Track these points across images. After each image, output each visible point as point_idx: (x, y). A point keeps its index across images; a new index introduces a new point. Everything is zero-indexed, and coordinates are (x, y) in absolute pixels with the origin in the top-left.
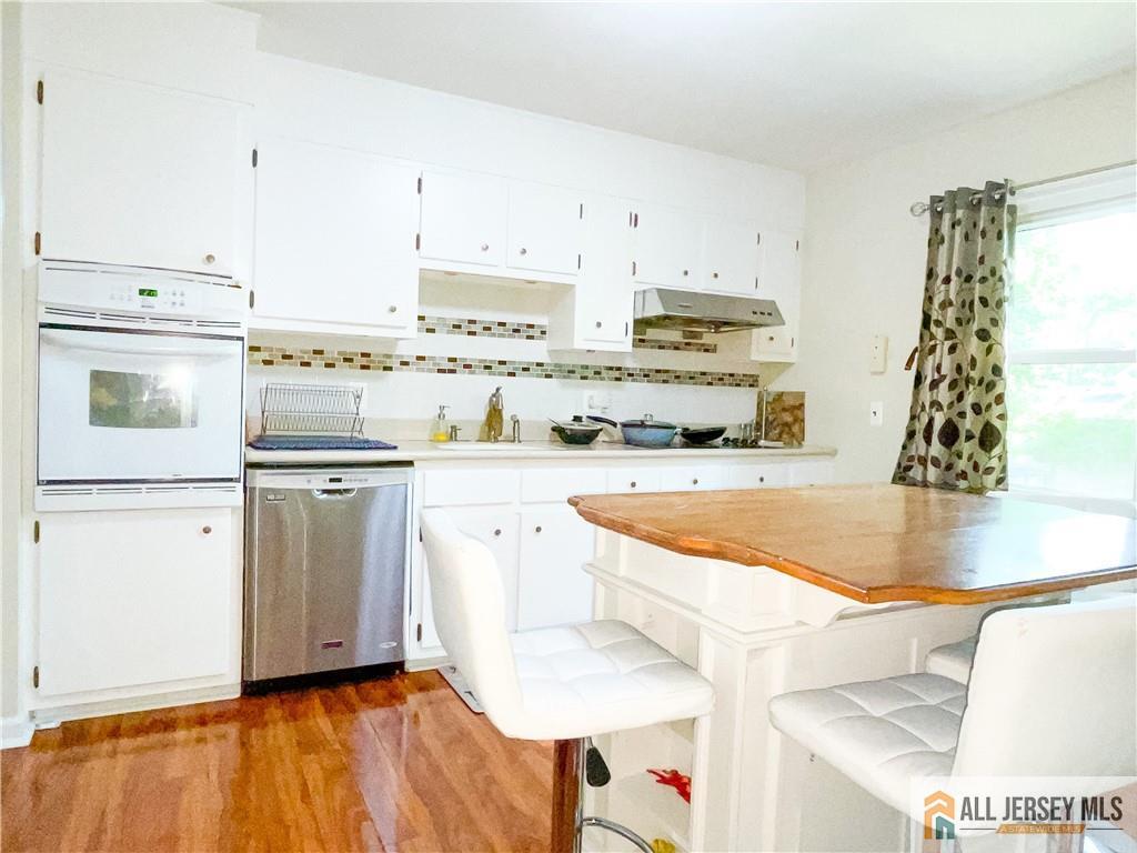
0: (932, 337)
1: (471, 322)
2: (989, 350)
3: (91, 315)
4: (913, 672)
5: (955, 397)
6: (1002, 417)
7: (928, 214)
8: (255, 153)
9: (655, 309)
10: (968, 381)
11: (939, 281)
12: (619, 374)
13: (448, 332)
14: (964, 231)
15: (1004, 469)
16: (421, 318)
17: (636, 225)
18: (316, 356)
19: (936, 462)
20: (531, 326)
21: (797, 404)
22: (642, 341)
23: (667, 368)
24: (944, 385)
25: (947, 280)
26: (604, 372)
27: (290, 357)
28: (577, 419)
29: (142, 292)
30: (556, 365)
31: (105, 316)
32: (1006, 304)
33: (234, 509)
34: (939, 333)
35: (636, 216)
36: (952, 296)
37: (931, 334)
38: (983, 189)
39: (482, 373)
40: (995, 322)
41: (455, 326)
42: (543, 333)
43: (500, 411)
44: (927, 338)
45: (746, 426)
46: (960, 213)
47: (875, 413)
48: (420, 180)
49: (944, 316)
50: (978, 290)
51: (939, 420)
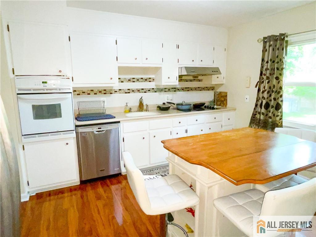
0: (263, 79)
1: (133, 78)
2: (279, 82)
3: (30, 90)
4: (252, 188)
5: (269, 95)
6: (282, 101)
7: (262, 42)
8: (69, 37)
9: (184, 73)
10: (273, 91)
11: (265, 62)
12: (175, 89)
13: (127, 82)
14: (273, 48)
15: (282, 116)
16: (119, 79)
17: (178, 48)
18: (91, 92)
19: (263, 114)
20: (150, 78)
21: (225, 95)
22: (181, 80)
23: (188, 87)
24: (266, 93)
25: (267, 62)
26: (171, 90)
27: (84, 92)
28: (164, 104)
29: (43, 82)
30: (157, 89)
31: (34, 90)
32: (284, 70)
33: (74, 138)
34: (265, 77)
35: (178, 45)
36: (269, 67)
37: (263, 78)
38: (278, 35)
39: (137, 93)
40: (281, 74)
41: (129, 80)
42: (154, 80)
43: (143, 104)
44: (261, 79)
45: (211, 101)
46: (271, 43)
47: (247, 99)
48: (116, 41)
49: (266, 73)
50: (276, 65)
51: (264, 102)
